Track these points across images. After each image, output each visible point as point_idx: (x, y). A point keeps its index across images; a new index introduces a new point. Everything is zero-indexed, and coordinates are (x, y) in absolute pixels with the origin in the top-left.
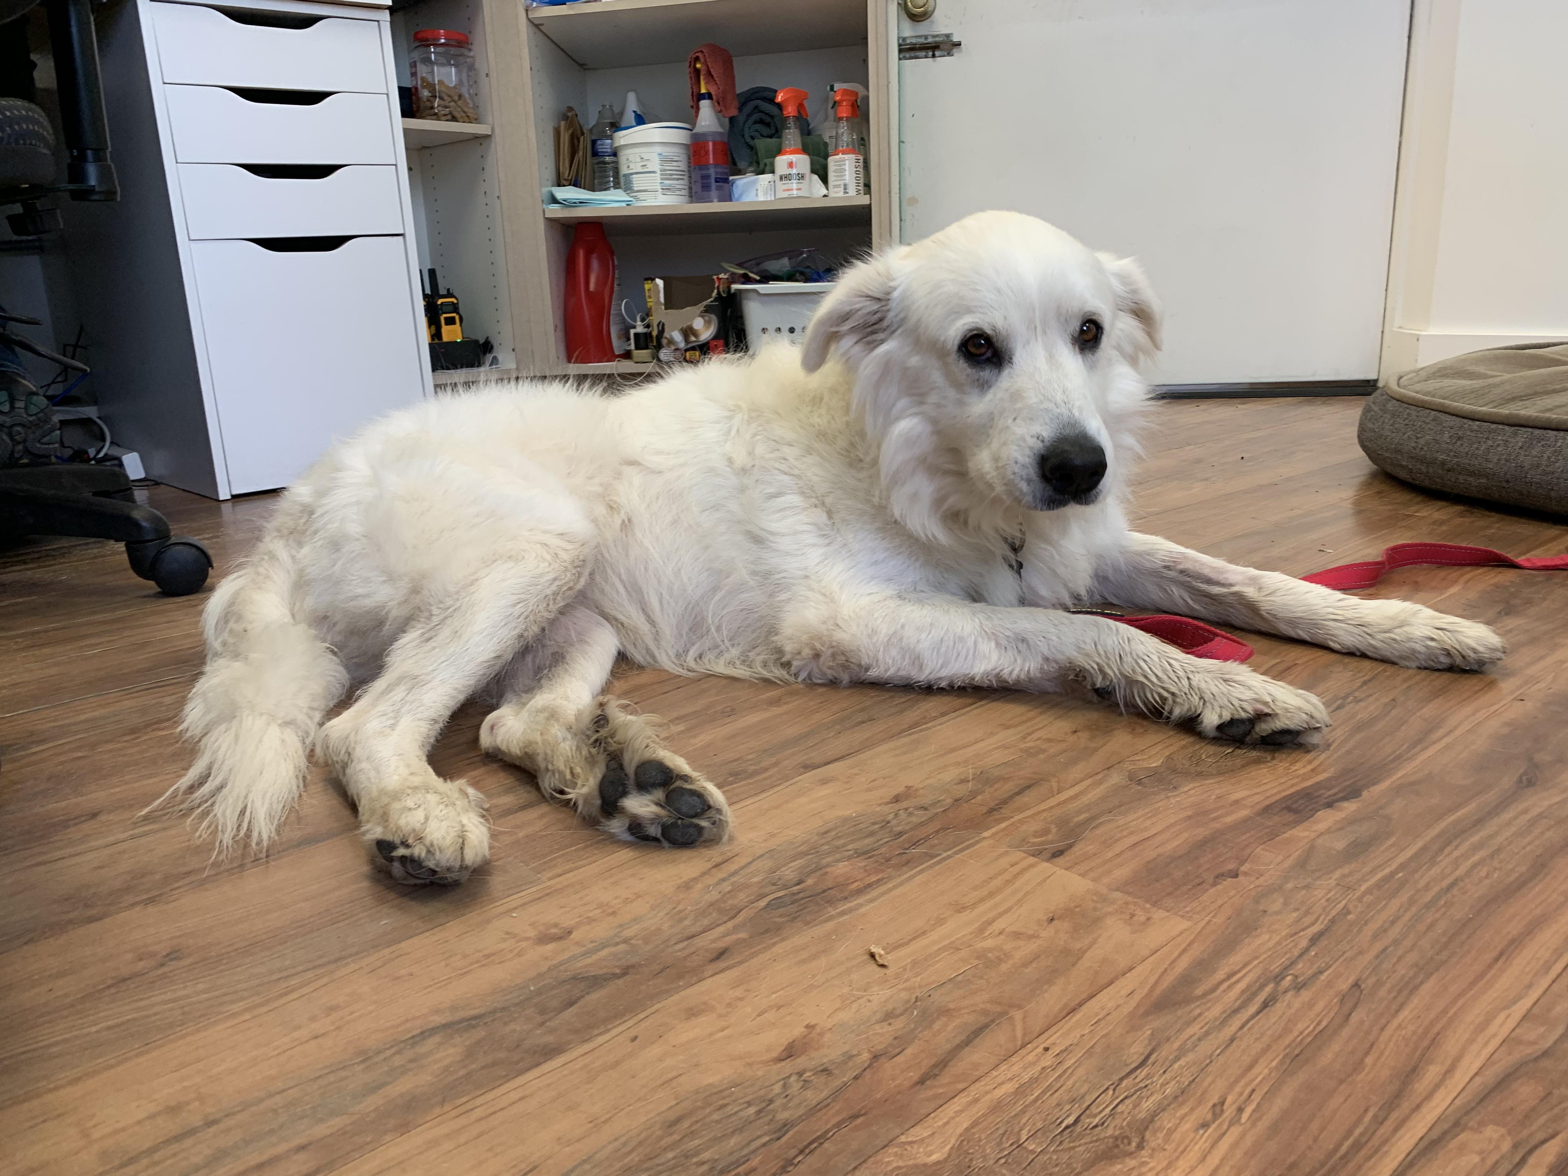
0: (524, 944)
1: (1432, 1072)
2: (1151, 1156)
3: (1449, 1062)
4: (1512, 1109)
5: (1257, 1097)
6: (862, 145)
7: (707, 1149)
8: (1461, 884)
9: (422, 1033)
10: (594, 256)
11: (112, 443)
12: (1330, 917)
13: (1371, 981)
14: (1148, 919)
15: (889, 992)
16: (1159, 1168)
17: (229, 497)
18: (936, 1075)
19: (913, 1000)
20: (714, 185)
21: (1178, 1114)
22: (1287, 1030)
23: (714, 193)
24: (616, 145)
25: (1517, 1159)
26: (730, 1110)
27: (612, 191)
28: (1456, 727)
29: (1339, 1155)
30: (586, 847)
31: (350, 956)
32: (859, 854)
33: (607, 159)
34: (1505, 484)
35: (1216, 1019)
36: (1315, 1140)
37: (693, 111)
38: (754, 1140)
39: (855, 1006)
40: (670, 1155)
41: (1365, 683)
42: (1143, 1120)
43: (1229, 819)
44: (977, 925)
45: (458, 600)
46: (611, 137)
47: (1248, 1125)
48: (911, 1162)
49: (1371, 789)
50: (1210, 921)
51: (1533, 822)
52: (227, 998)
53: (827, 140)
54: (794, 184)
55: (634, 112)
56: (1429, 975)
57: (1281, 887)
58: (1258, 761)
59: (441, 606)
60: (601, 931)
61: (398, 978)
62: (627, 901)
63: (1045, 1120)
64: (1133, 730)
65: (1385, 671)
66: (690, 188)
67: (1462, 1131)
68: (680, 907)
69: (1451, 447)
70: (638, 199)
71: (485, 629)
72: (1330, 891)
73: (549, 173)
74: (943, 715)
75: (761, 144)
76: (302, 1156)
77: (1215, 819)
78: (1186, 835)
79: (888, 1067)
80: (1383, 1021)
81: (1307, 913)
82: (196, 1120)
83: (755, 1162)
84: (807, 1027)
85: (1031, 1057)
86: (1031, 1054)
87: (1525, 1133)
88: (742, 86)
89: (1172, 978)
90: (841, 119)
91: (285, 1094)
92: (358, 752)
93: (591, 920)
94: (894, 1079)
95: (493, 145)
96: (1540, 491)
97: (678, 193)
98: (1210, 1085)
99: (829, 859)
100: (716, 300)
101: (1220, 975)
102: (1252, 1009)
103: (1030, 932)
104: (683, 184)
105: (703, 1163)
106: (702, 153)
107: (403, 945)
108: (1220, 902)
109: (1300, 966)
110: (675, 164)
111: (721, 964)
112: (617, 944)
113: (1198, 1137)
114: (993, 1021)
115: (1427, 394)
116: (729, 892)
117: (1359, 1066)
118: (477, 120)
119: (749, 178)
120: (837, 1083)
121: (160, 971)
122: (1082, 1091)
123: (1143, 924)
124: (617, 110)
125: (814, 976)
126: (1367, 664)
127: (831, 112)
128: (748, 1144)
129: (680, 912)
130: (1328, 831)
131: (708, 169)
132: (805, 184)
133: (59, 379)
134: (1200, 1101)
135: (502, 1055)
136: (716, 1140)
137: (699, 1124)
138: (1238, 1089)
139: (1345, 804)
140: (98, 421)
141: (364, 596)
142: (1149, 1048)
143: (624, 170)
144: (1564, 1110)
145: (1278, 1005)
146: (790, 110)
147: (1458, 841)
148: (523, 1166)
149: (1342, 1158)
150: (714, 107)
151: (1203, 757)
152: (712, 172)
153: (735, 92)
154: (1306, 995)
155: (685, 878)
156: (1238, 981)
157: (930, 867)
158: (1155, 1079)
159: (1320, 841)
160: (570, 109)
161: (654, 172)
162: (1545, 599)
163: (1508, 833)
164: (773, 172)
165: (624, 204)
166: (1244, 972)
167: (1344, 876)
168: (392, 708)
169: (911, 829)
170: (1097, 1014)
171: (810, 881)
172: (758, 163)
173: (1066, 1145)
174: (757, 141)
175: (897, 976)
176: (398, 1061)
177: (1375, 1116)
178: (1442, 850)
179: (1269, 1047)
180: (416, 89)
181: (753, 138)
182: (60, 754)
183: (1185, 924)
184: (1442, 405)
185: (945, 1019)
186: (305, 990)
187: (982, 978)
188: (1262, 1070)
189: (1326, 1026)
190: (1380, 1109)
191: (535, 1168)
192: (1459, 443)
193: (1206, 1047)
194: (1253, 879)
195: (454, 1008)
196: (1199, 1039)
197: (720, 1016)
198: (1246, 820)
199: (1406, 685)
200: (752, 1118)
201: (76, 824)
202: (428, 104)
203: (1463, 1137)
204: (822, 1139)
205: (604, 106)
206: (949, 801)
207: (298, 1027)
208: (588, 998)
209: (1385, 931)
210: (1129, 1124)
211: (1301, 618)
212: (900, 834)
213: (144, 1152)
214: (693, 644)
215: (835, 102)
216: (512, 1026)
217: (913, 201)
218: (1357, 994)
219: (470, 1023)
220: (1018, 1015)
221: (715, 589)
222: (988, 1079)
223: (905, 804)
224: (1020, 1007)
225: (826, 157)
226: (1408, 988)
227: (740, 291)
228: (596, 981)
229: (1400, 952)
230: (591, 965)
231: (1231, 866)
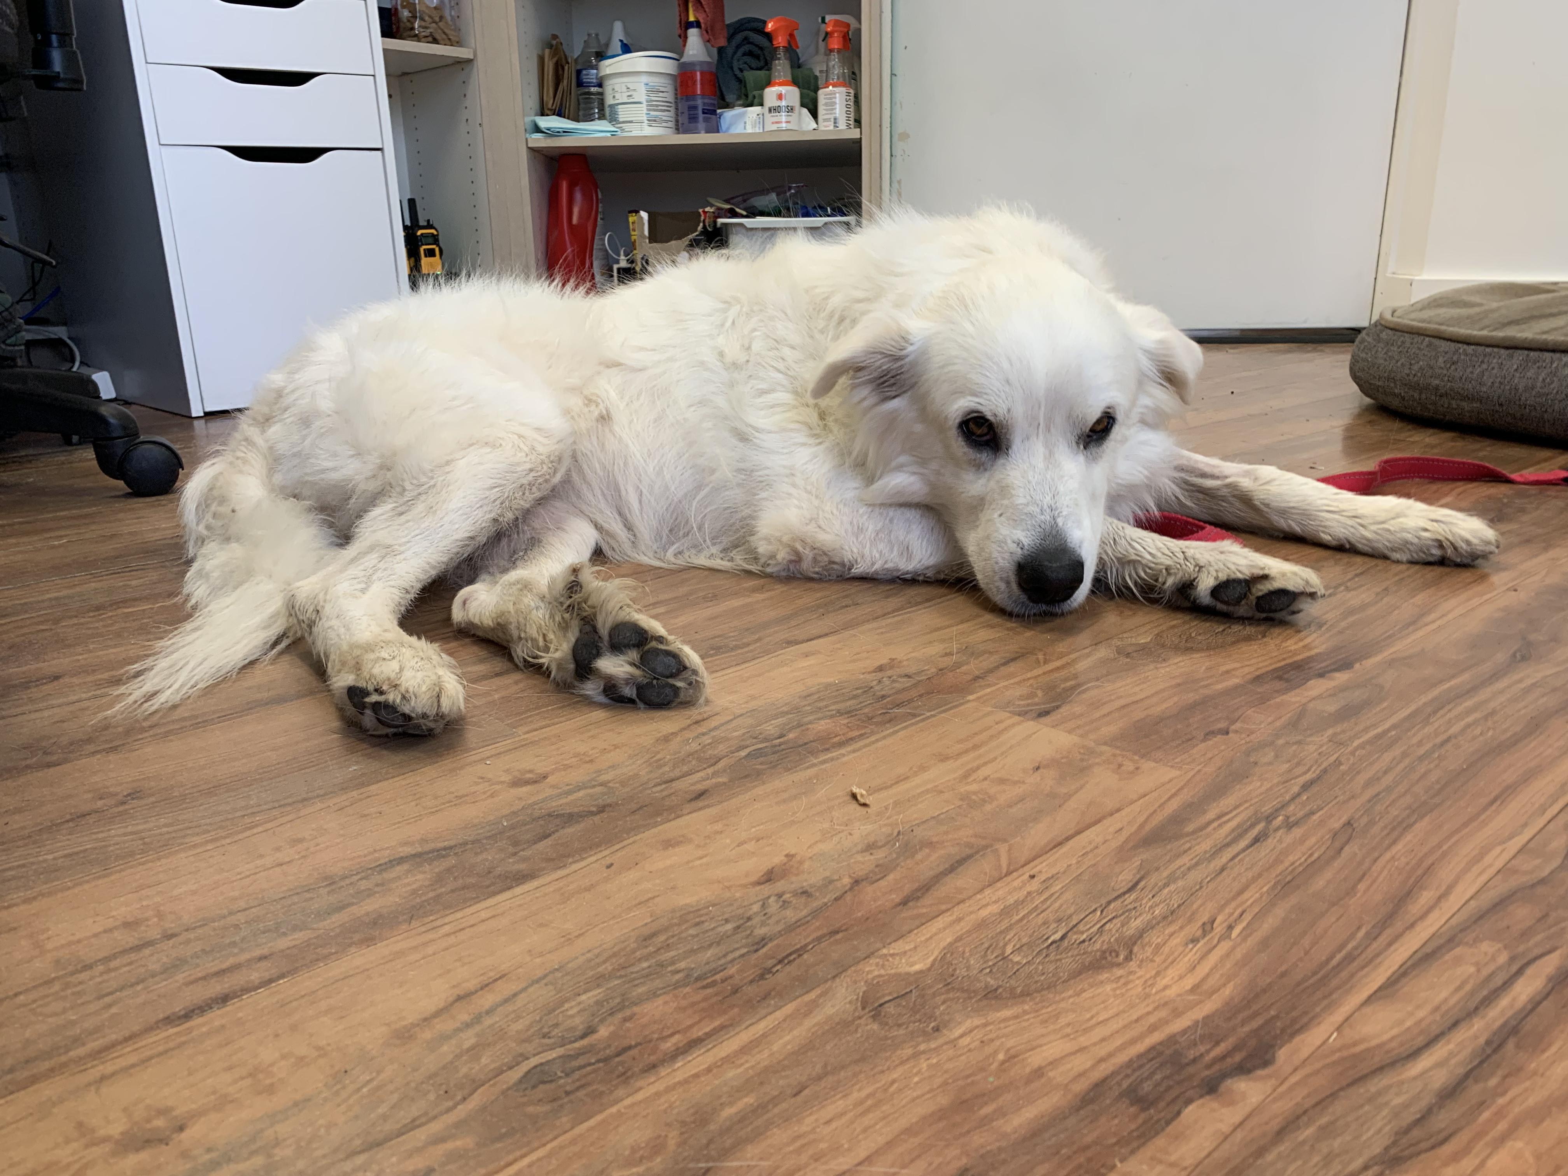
0: (497, 787)
1: (1426, 897)
2: (1140, 966)
3: (1444, 888)
4: (1508, 927)
5: (1247, 917)
6: (853, 79)
7: (685, 958)
8: (1454, 741)
9: (390, 861)
10: (578, 189)
11: (81, 363)
12: (1323, 767)
13: (1365, 820)
14: (1137, 768)
15: (869, 827)
16: (1148, 976)
17: (202, 414)
18: (918, 898)
19: (895, 834)
20: (701, 116)
21: (1167, 932)
22: (1277, 861)
23: (701, 125)
24: (602, 74)
25: (1514, 968)
26: (706, 926)
27: (597, 122)
28: (1449, 612)
29: (1330, 966)
30: (564, 707)
31: (318, 796)
32: (840, 713)
33: (593, 89)
34: (1497, 407)
35: (1206, 852)
36: (1307, 953)
37: (681, 41)
38: (732, 952)
39: (836, 839)
40: (645, 965)
41: (1357, 575)
42: (1131, 938)
43: (1219, 687)
44: (960, 772)
45: (432, 478)
46: (596, 67)
47: (1239, 939)
48: (893, 971)
49: (1364, 662)
50: (1199, 771)
51: (1527, 691)
52: (189, 832)
53: (818, 74)
54: (783, 116)
55: (621, 41)
56: (1422, 817)
57: (1272, 743)
58: (1248, 639)
59: (415, 482)
60: (577, 776)
61: (365, 816)
62: (604, 751)
63: (1031, 936)
64: (1122, 612)
65: (1377, 565)
66: (677, 121)
67: (1458, 945)
68: (658, 757)
69: (1445, 372)
70: (623, 130)
71: (461, 508)
72: (1321, 746)
73: (533, 103)
74: (928, 600)
75: (750, 76)
76: (264, 964)
77: (1206, 686)
78: (1176, 699)
79: (869, 891)
80: (1376, 854)
81: (1298, 764)
82: (154, 934)
83: (732, 970)
84: (787, 856)
85: (1016, 884)
86: (1017, 880)
87: (1521, 948)
88: (731, 17)
89: (1161, 818)
90: (831, 51)
91: (247, 912)
92: (328, 610)
93: (567, 767)
94: (875, 901)
95: (475, 70)
96: (1533, 413)
97: (664, 124)
98: (1201, 906)
99: (811, 718)
100: (702, 233)
101: (1211, 815)
102: (1243, 844)
103: (1016, 779)
104: (669, 115)
105: (678, 972)
106: (690, 83)
107: (373, 788)
108: (1209, 755)
109: (1292, 807)
110: (661, 94)
111: (700, 804)
112: (594, 786)
113: (1187, 950)
114: (977, 852)
115: (1423, 321)
116: (709, 744)
117: (1351, 891)
118: (459, 43)
119: (738, 110)
120: (816, 904)
121: (121, 808)
122: (1069, 912)
123: (1132, 772)
124: (603, 41)
125: (794, 813)
126: (1359, 560)
127: (822, 45)
128: (725, 956)
129: (660, 760)
130: (1320, 697)
131: (694, 100)
132: (794, 116)
133: (27, 297)
134: (1190, 920)
135: (472, 880)
136: (693, 952)
137: (675, 938)
138: (1227, 911)
139: (1337, 675)
140: (69, 341)
141: (334, 469)
142: (1138, 876)
143: (609, 101)
144: (1563, 929)
145: (1270, 840)
146: (780, 41)
147: (1450, 706)
148: (492, 974)
149: (1334, 968)
150: (702, 35)
151: (1193, 635)
152: (699, 102)
153: (723, 21)
154: (1297, 832)
155: (665, 733)
156: (1229, 821)
157: (913, 724)
158: (1144, 902)
159: (1311, 705)
160: (555, 37)
161: (640, 103)
162: (1537, 508)
163: (1502, 699)
164: (762, 105)
165: (609, 135)
166: (1234, 813)
167: (1335, 734)
168: (363, 573)
169: (896, 693)
170: (1084, 848)
171: (791, 736)
172: (747, 96)
173: (1052, 957)
174: (746, 73)
175: (879, 814)
176: (364, 885)
177: (1367, 934)
178: (1435, 712)
179: (1260, 875)
180: (396, 9)
181: (741, 70)
182: (22, 627)
183: (1175, 773)
184: (1438, 331)
185: (927, 850)
186: (269, 826)
187: (966, 816)
188: (1252, 895)
189: (1319, 858)
190: (1373, 927)
191: (504, 976)
192: (1453, 367)
193: (1195, 876)
194: (1243, 736)
195: (424, 841)
196: (1189, 869)
197: (698, 846)
198: (1236, 687)
199: (1397, 578)
200: (729, 933)
201: (37, 686)
202: (408, 24)
203: (1458, 951)
204: (800, 951)
205: (589, 35)
206: (934, 670)
207: (261, 856)
208: (561, 832)
209: (1378, 779)
210: (1116, 940)
211: (1293, 508)
212: (883, 697)
213: (100, 960)
214: (673, 543)
215: (827, 34)
216: (484, 856)
217: (904, 136)
218: (1350, 830)
219: (440, 853)
220: (1003, 848)
221: (699, 488)
222: (971, 901)
223: (889, 673)
224: (1005, 841)
225: (816, 90)
226: (1402, 827)
227: (726, 224)
228: (571, 818)
229: (1393, 796)
230: (567, 804)
231: (1222, 725)
